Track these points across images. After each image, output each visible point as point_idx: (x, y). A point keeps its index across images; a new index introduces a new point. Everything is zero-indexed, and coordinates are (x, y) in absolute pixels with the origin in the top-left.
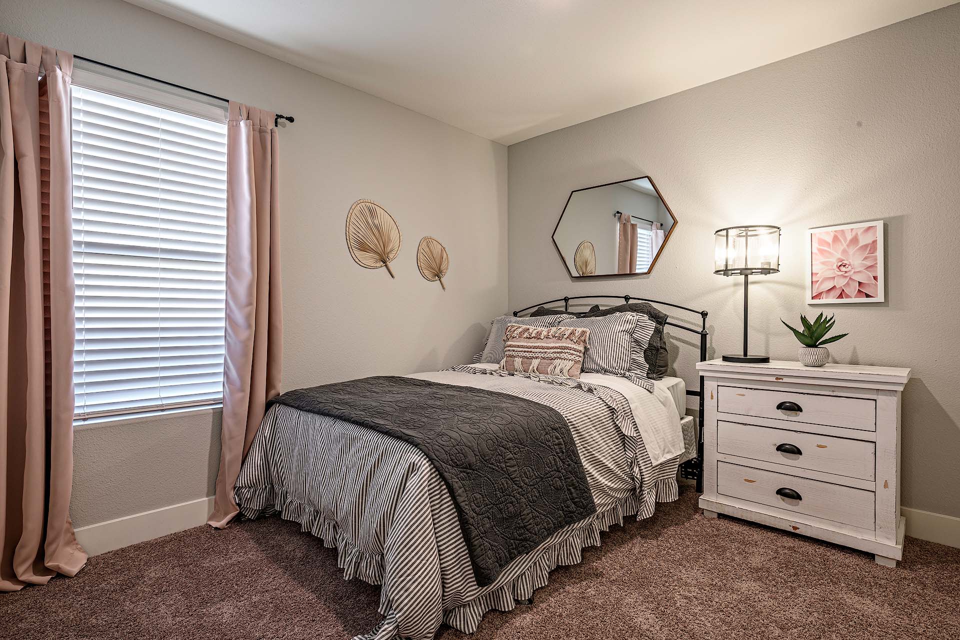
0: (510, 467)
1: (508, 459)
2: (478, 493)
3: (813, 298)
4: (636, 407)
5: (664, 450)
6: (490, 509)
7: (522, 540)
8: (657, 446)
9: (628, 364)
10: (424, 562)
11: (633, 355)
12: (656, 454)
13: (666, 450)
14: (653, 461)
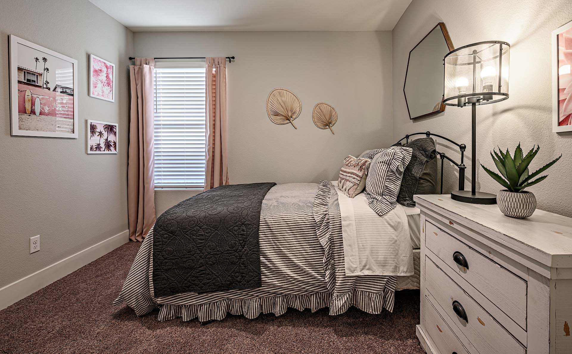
0: (199, 240)
1: (199, 235)
2: (172, 248)
3: (560, 124)
4: (349, 225)
5: (365, 266)
6: (176, 259)
7: (193, 283)
8: (358, 260)
9: (382, 189)
10: (135, 272)
11: (387, 183)
12: (352, 267)
13: (367, 267)
14: (346, 271)
